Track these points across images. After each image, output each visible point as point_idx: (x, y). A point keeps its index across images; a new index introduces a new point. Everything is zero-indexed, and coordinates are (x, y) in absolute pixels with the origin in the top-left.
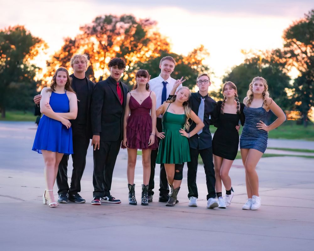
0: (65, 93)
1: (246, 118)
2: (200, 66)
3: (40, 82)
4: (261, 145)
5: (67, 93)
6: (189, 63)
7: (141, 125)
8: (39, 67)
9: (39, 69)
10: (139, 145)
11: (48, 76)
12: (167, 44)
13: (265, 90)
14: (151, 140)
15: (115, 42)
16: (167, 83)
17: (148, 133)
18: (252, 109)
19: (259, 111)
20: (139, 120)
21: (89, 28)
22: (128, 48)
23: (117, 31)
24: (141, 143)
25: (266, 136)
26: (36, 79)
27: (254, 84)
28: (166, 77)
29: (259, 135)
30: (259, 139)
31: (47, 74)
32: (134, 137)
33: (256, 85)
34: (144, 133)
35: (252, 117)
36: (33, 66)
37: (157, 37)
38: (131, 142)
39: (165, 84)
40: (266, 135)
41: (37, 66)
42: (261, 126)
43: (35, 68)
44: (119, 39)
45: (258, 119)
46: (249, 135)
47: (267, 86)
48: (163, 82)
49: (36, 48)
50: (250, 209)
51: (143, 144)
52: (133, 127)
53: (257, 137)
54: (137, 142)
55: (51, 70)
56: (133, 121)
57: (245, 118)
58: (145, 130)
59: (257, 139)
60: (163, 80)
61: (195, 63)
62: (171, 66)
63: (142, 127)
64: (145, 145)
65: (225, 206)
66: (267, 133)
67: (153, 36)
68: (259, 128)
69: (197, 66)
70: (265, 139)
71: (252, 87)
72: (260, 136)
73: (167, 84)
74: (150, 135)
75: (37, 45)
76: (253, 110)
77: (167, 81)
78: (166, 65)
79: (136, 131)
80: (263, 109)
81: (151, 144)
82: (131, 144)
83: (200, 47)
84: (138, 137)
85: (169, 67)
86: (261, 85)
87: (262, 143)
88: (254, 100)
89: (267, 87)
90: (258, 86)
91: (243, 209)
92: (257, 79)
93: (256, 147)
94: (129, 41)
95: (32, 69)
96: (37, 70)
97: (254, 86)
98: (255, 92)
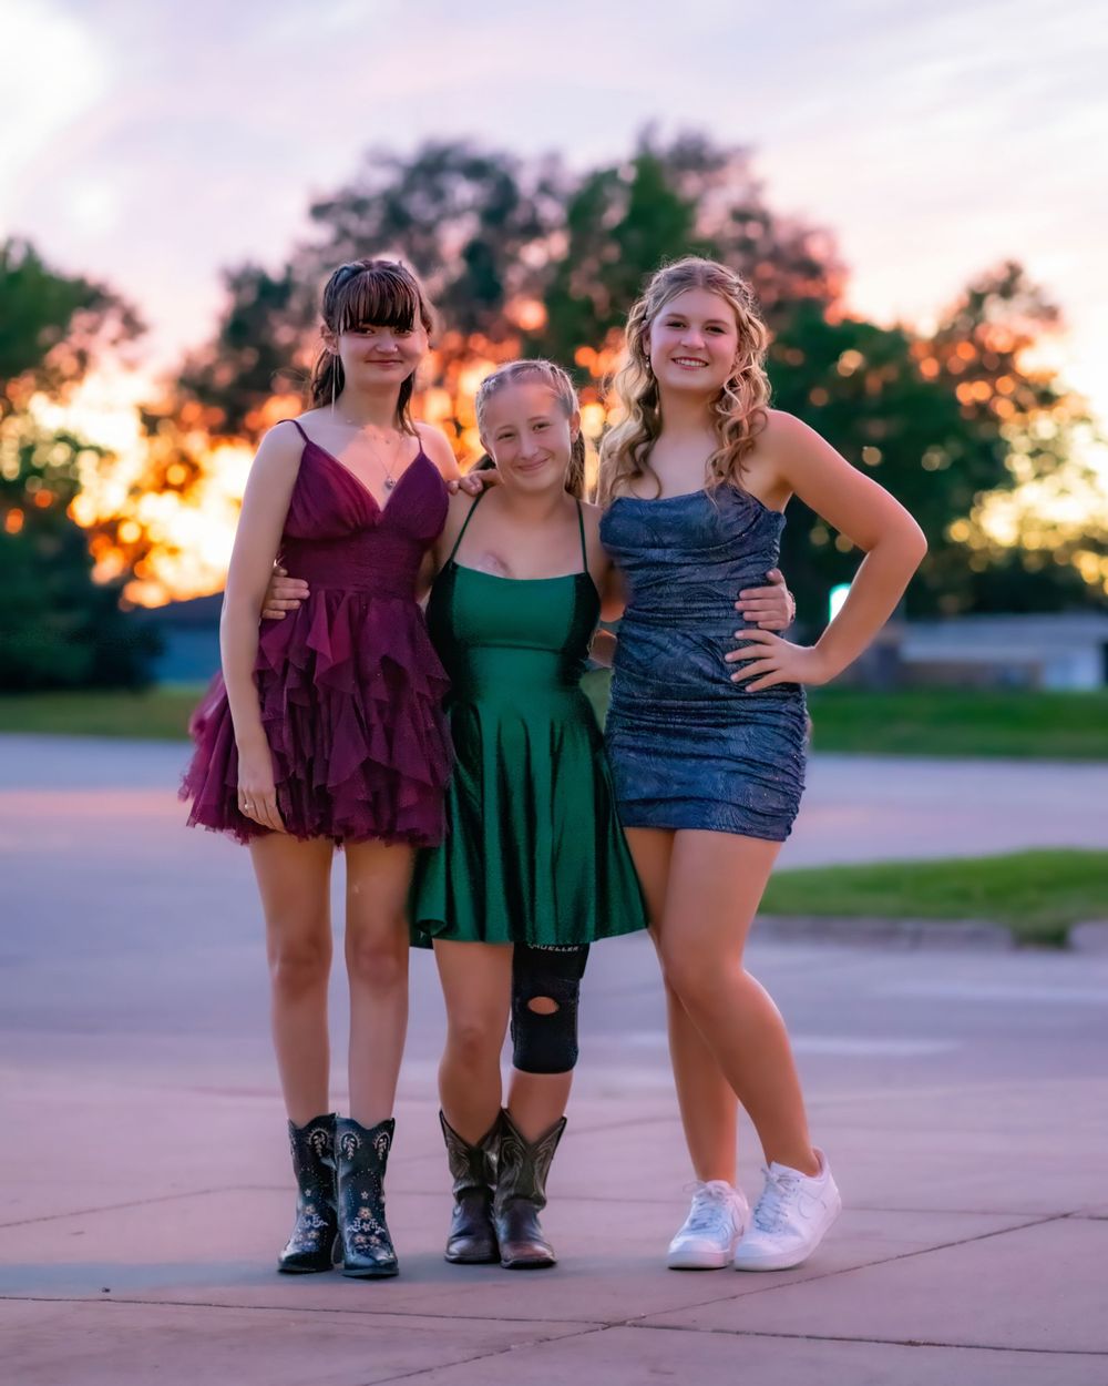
2: (1006, 384)
3: (110, 528)
6: (945, 374)
8: (96, 442)
9: (101, 453)
11: (151, 491)
12: (812, 270)
15: (514, 276)
21: (358, 205)
22: (588, 307)
23: (519, 216)
26: (85, 511)
27: (661, 317)
31: (151, 479)
33: (678, 324)
36: (64, 438)
37: (753, 230)
41: (85, 439)
43: (77, 447)
44: (535, 255)
49: (76, 340)
55: (169, 460)
61: (976, 372)
67: (731, 231)
69: (993, 387)
75: (81, 320)
83: (1003, 275)
86: (714, 328)
90: (696, 338)
92: (683, 281)
94: (590, 265)
95: (59, 455)
96: (87, 462)
97: (659, 337)
98: (673, 377)
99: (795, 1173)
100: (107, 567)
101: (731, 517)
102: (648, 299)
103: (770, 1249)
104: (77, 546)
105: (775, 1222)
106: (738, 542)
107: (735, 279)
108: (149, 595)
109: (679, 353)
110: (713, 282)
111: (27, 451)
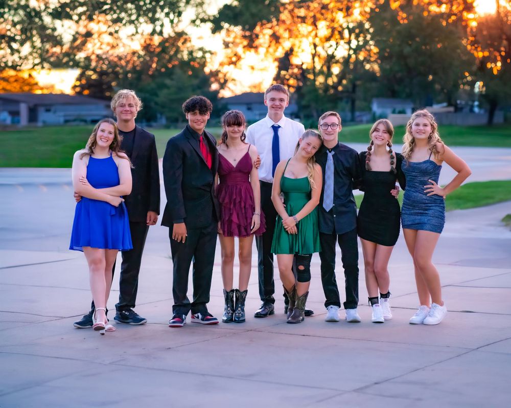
0: (109, 156)
1: (408, 179)
3: (215, 74)
4: (434, 221)
5: (112, 155)
7: (238, 200)
8: (210, 50)
9: (212, 53)
10: (237, 231)
11: (227, 64)
13: (433, 132)
14: (254, 223)
16: (279, 127)
17: (250, 211)
18: (414, 163)
19: (424, 166)
20: (234, 192)
24: (239, 226)
25: (441, 205)
26: (207, 70)
27: (414, 123)
28: (276, 118)
29: (430, 205)
30: (430, 212)
31: (226, 60)
32: (229, 219)
34: (244, 211)
35: (415, 177)
36: (201, 49)
38: (226, 226)
39: (276, 129)
40: (440, 203)
41: (207, 49)
42: (432, 190)
43: (205, 52)
45: (426, 179)
46: (414, 206)
47: (436, 125)
48: (273, 127)
50: (422, 323)
51: (243, 230)
52: (227, 203)
53: (426, 210)
54: (234, 227)
55: (232, 55)
56: (226, 193)
57: (405, 179)
58: (245, 207)
59: (426, 212)
60: (272, 123)
62: (281, 100)
63: (240, 202)
64: (246, 230)
65: (382, 320)
66: (442, 200)
68: (429, 193)
70: (440, 211)
71: (411, 127)
72: (431, 208)
73: (280, 129)
74: (253, 215)
76: (415, 165)
77: (279, 124)
78: (273, 99)
79: (230, 209)
80: (432, 162)
81: (255, 230)
82: (226, 230)
84: (235, 218)
85: (277, 103)
86: (425, 125)
87: (436, 219)
88: (416, 150)
89: (435, 127)
91: (411, 324)
92: (419, 115)
93: (428, 226)
95: (199, 54)
96: (208, 55)
97: (414, 127)
98: (417, 136)
99: (438, 305)
100: (214, 86)
101: (429, 168)
102: (411, 120)
103: (430, 320)
104: (205, 81)
105: (433, 315)
106: (431, 173)
107: (430, 114)
108: (226, 94)
109: (418, 131)
110: (425, 115)
111: (191, 53)
